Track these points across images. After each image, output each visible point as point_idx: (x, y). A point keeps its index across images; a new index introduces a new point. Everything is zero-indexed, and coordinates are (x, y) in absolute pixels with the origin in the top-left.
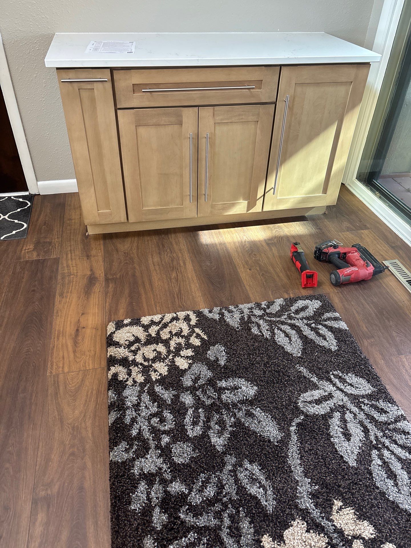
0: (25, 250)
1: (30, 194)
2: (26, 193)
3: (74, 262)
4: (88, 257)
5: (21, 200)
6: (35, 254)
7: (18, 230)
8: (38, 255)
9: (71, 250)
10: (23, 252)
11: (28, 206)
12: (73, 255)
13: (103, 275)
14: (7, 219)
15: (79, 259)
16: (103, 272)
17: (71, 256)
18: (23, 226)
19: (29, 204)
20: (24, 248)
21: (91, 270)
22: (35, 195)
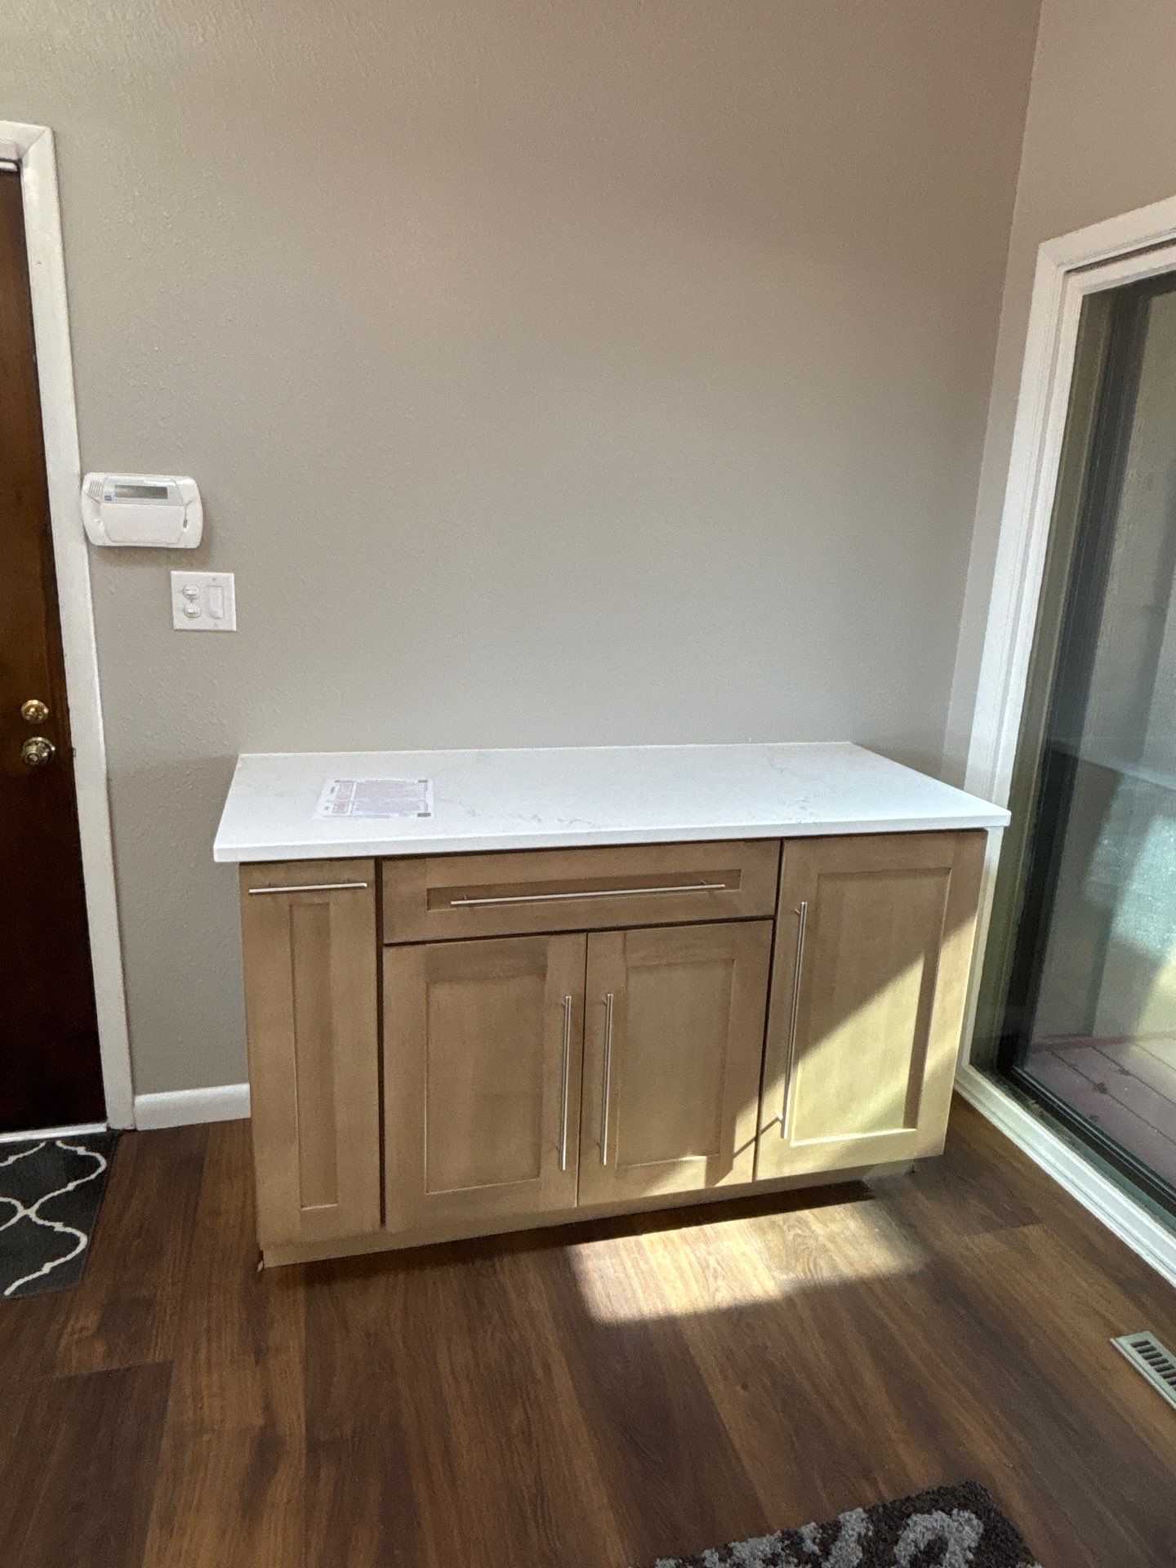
0: (73, 1333)
1: (109, 1129)
2: (99, 1128)
3: (215, 1376)
4: (260, 1354)
5: (81, 1151)
6: (100, 1348)
7: (58, 1257)
8: (109, 1354)
9: (209, 1330)
10: (63, 1342)
11: (100, 1170)
12: (214, 1345)
13: (301, 1429)
14: (34, 1218)
15: (232, 1362)
16: (303, 1418)
17: (209, 1351)
18: (75, 1241)
19: (103, 1163)
20: (69, 1330)
21: (267, 1408)
22: (125, 1132)
